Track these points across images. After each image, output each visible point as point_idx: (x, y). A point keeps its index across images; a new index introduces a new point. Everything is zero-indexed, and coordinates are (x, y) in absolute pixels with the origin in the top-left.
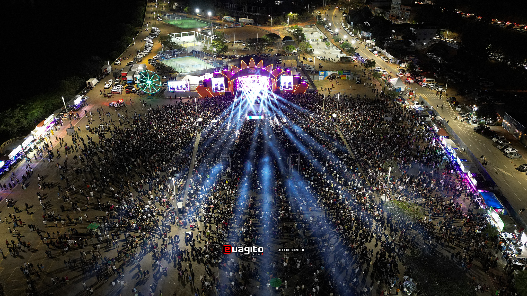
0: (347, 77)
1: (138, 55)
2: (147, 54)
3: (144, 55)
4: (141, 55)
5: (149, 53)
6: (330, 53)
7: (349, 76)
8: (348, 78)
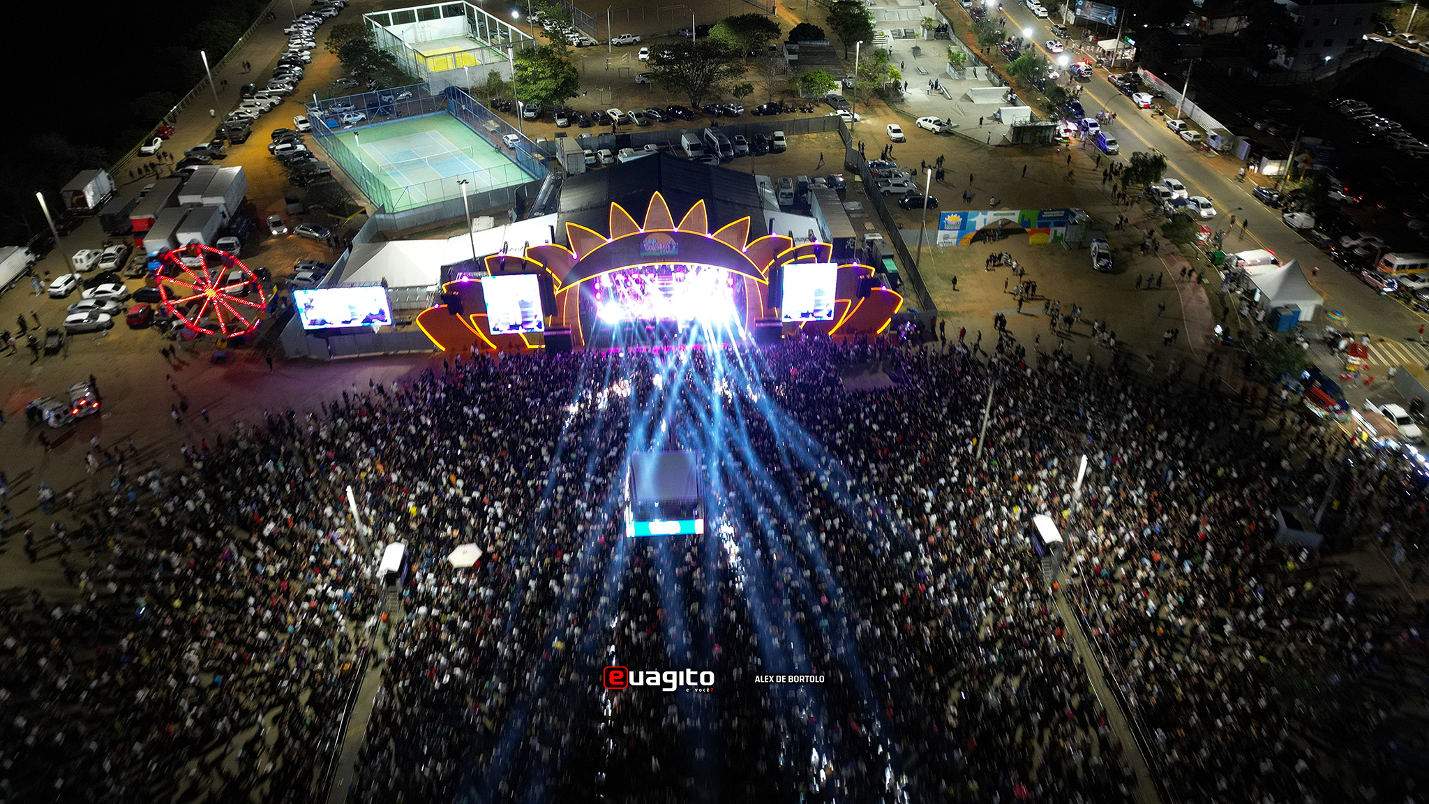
0: (1051, 237)
1: (242, 109)
2: (275, 100)
3: (265, 104)
4: (250, 109)
5: (284, 95)
6: (967, 98)
7: (1061, 230)
8: (1057, 239)
